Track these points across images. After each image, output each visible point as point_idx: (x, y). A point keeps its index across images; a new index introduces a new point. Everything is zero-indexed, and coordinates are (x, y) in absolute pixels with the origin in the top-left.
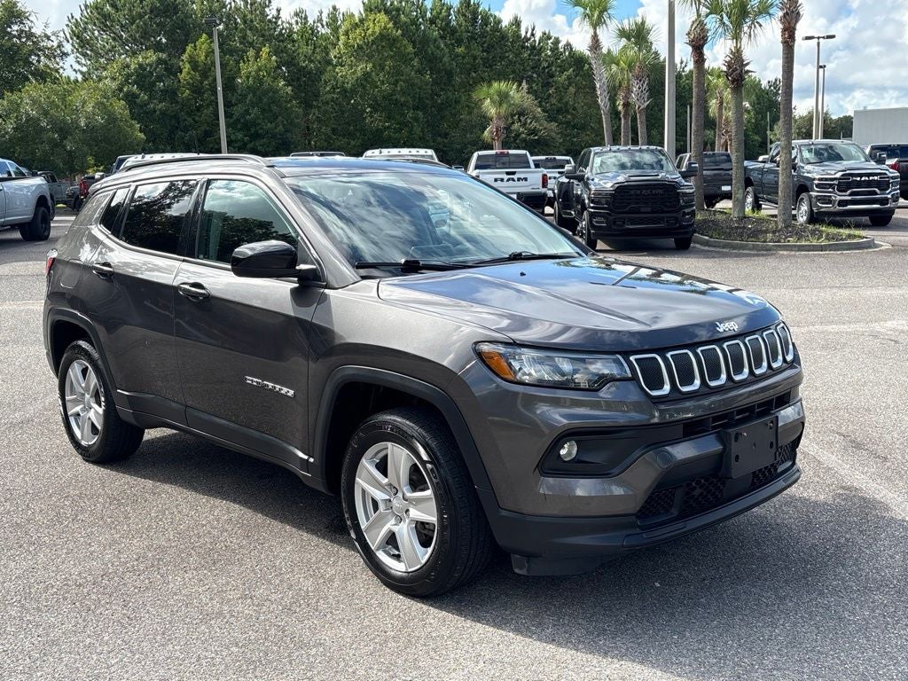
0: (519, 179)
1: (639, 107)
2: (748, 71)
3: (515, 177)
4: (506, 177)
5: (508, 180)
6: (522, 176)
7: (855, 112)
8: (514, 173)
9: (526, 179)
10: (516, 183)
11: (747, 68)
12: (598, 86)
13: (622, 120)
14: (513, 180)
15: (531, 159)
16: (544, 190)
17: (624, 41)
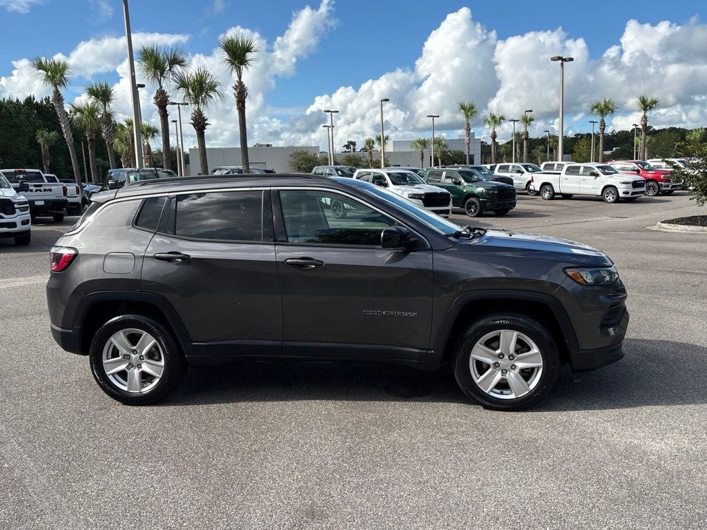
0: (45, 190)
1: (109, 142)
2: (207, 124)
3: (42, 188)
4: (34, 189)
5: (37, 191)
6: (47, 188)
7: (190, 149)
8: (40, 186)
9: (50, 190)
10: (43, 193)
11: (206, 122)
12: (63, 126)
13: (90, 150)
14: (41, 191)
15: (44, 175)
16: (65, 198)
17: (93, 99)
